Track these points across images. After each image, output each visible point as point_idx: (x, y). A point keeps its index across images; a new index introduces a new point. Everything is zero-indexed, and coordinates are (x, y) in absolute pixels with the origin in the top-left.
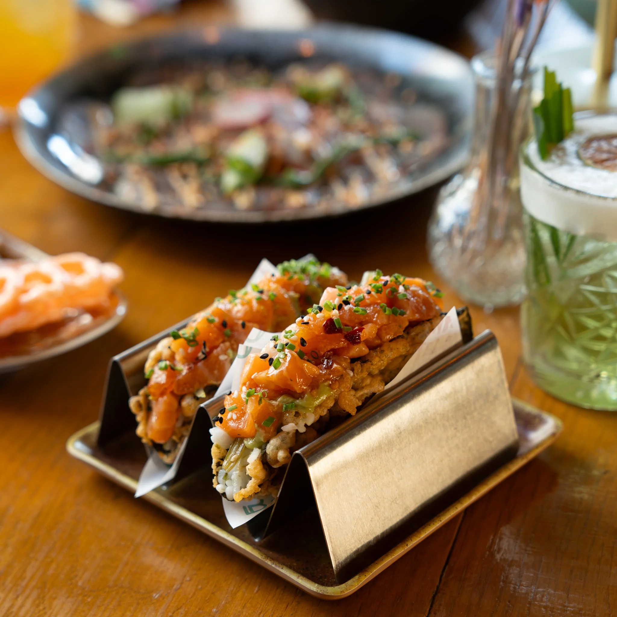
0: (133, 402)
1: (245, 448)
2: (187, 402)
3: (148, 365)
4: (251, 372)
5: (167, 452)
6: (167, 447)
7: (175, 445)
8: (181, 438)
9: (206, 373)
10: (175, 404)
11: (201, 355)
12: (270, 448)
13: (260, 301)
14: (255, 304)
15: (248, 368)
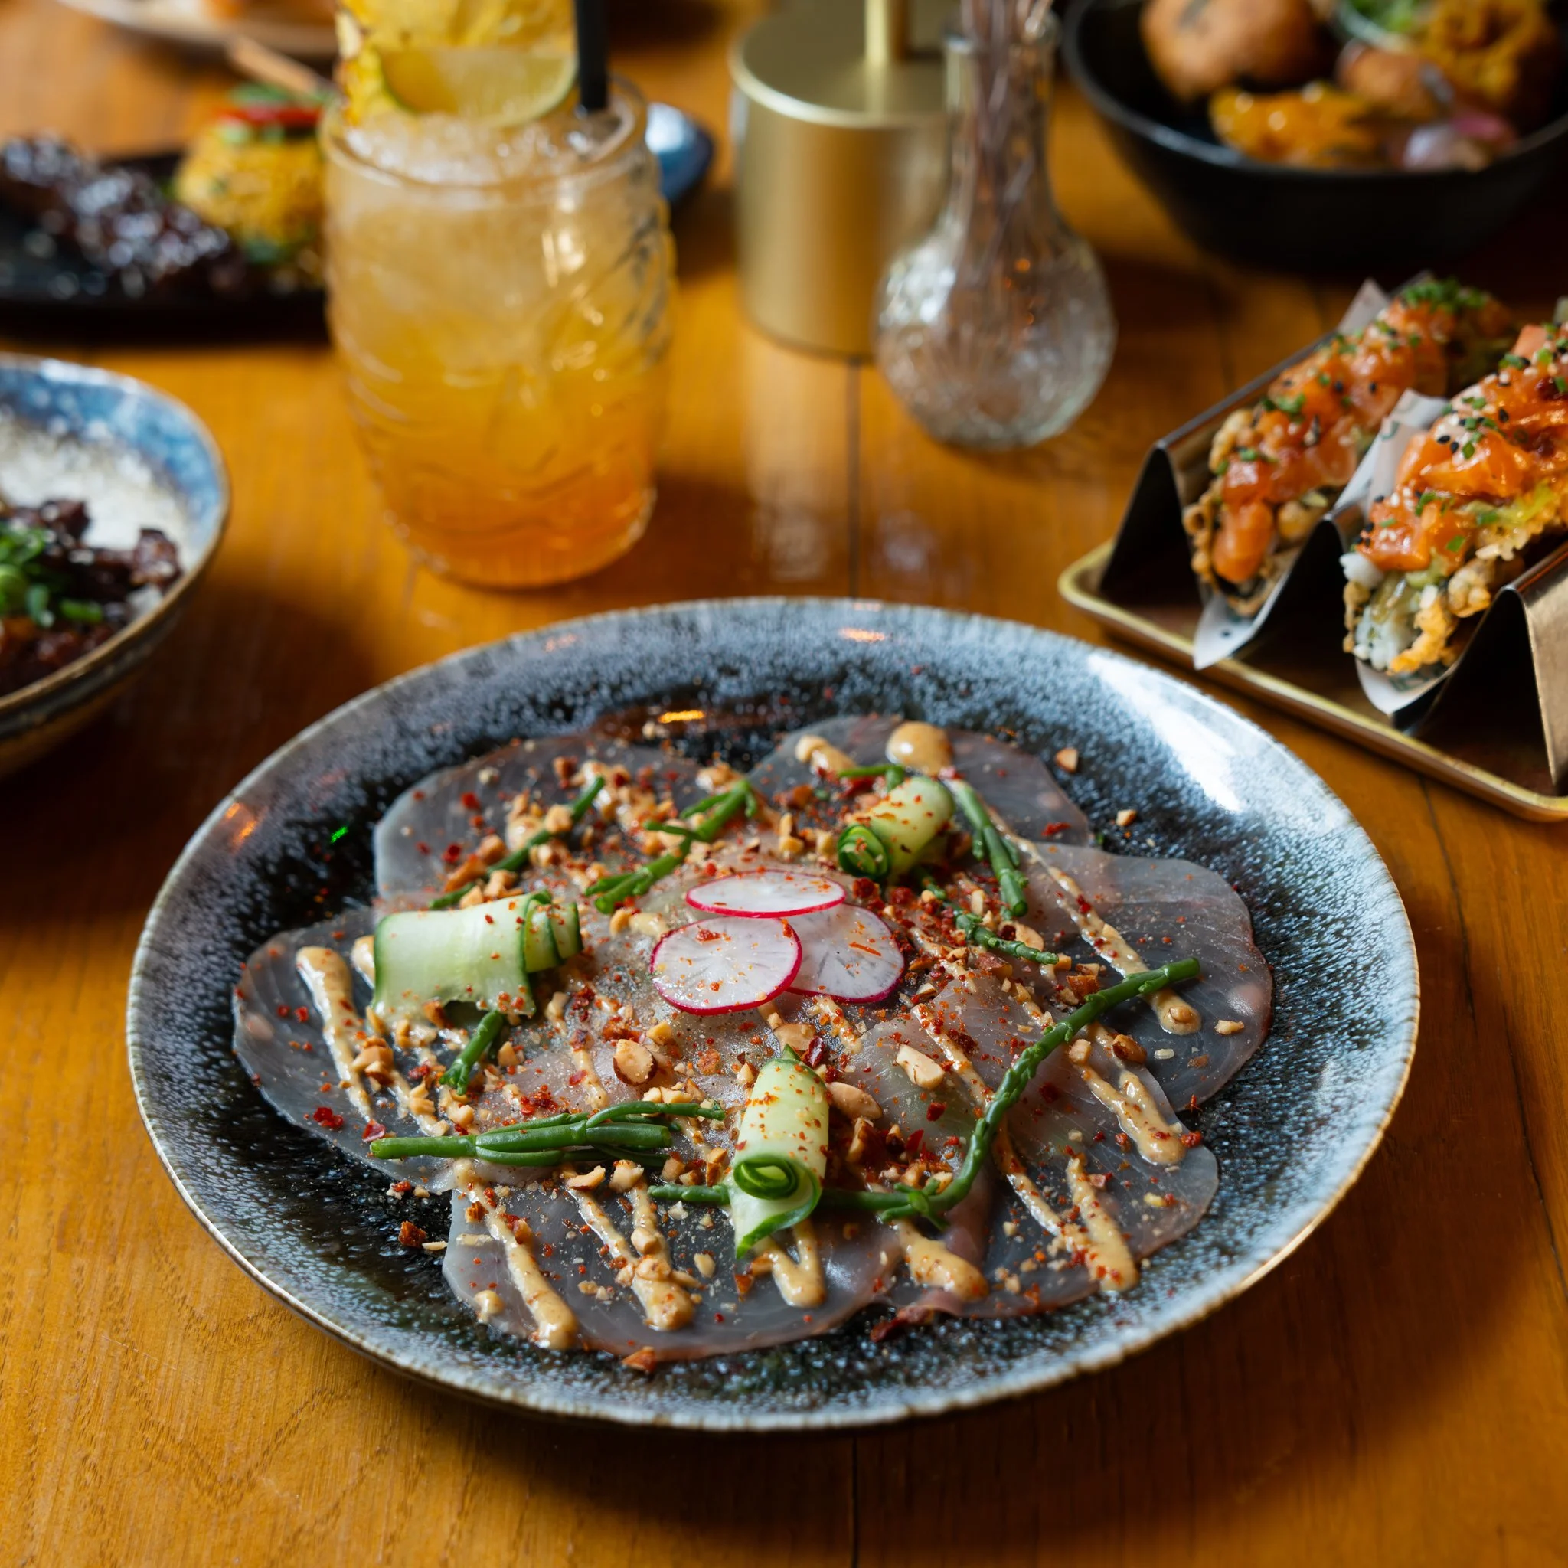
0: (1189, 513)
1: (1408, 586)
2: (1291, 514)
3: (1216, 454)
4: (1419, 465)
5: (1247, 597)
6: (1245, 588)
7: (1258, 583)
8: (1274, 570)
9: (1319, 466)
10: (1269, 518)
11: (1310, 437)
12: (1456, 585)
13: (1396, 350)
14: (1386, 353)
15: (1413, 457)
